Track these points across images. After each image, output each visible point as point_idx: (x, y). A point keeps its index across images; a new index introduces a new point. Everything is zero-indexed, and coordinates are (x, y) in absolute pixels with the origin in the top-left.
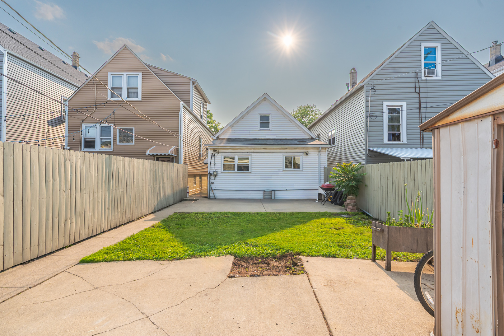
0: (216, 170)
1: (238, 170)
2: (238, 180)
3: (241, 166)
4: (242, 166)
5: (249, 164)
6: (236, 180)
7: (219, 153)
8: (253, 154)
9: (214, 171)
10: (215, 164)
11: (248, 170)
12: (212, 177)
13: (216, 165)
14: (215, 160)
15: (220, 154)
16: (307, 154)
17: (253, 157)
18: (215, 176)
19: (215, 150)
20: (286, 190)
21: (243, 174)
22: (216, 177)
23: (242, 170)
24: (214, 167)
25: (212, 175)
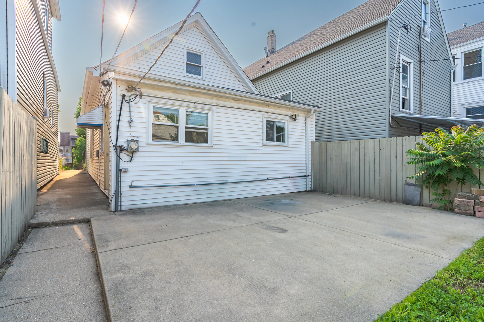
0: (135, 139)
1: (187, 141)
2: (185, 163)
3: (191, 132)
4: (194, 132)
5: (207, 129)
6: (181, 163)
7: (141, 96)
8: (215, 109)
9: (130, 139)
10: (130, 122)
11: (206, 142)
12: (124, 156)
13: (133, 124)
14: (130, 111)
15: (144, 99)
16: (295, 120)
17: (215, 114)
18: (133, 152)
19: (131, 87)
20: (268, 179)
21: (196, 149)
22: (135, 155)
23: (193, 141)
24: (128, 129)
25: (123, 150)
